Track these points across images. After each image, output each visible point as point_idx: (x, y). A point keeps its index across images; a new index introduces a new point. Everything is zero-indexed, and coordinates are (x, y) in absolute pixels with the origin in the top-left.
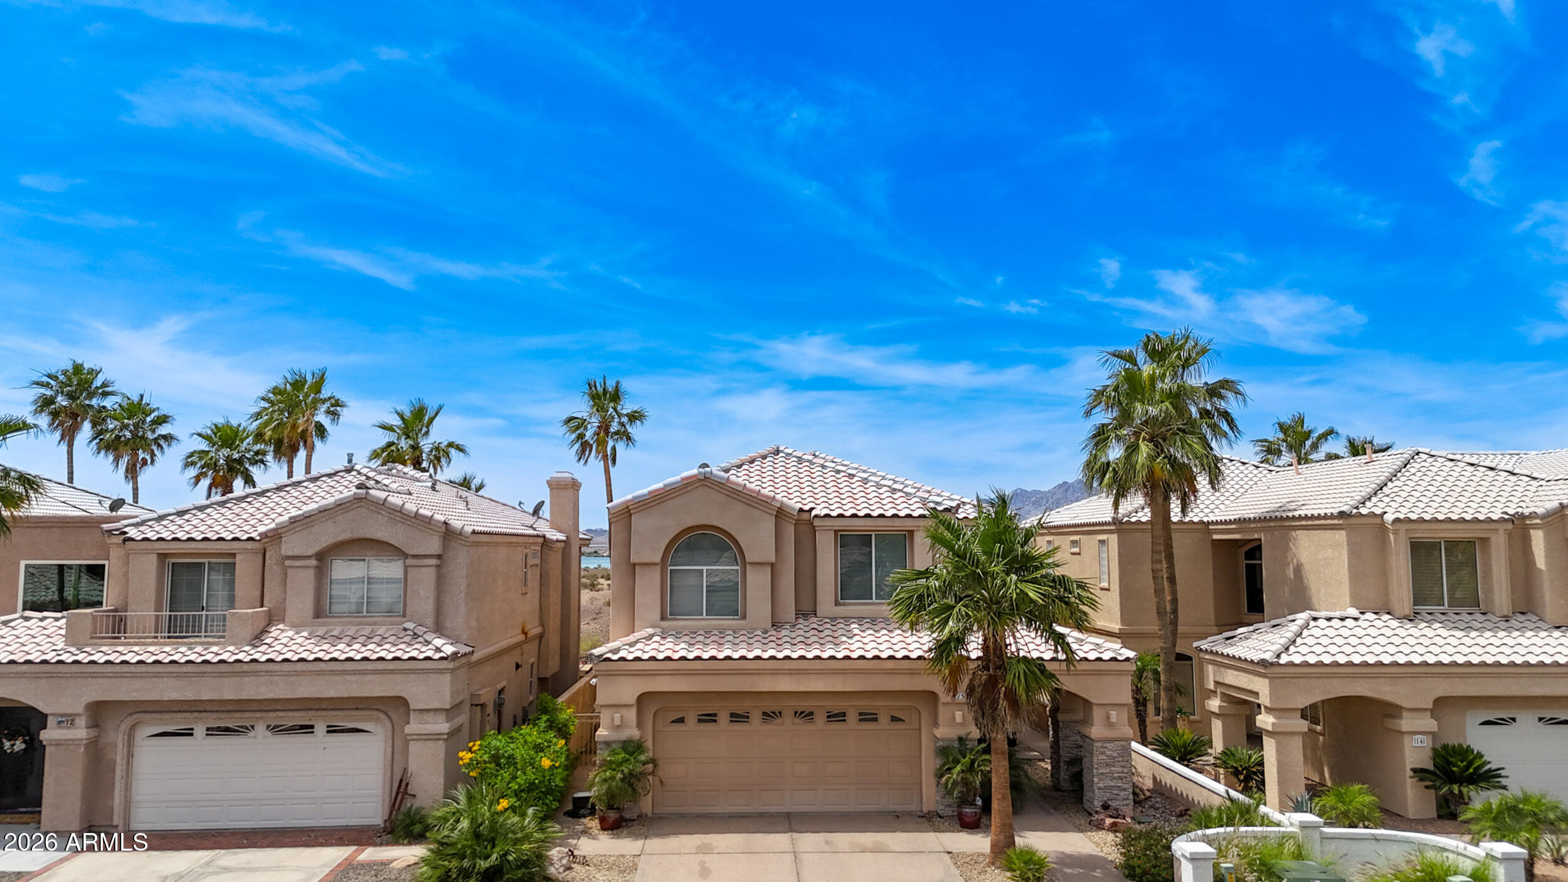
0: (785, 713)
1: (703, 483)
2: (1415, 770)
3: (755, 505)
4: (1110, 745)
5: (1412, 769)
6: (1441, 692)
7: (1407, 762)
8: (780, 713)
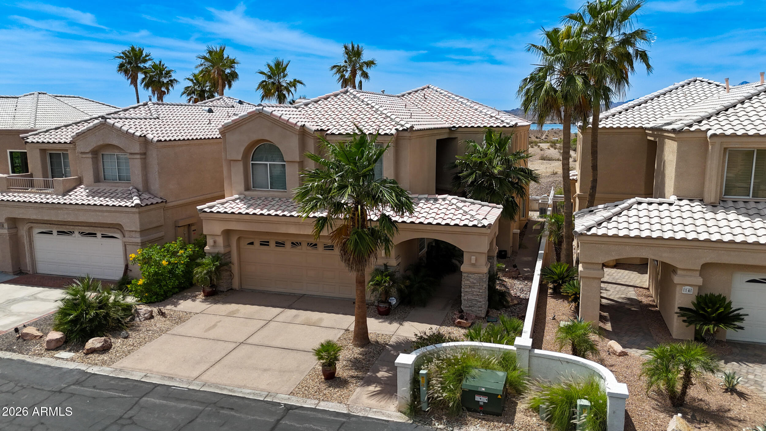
0: (303, 244)
1: (259, 115)
2: (681, 308)
3: (287, 128)
4: (473, 276)
5: (679, 308)
6: (708, 260)
7: (676, 303)
8: (300, 243)
